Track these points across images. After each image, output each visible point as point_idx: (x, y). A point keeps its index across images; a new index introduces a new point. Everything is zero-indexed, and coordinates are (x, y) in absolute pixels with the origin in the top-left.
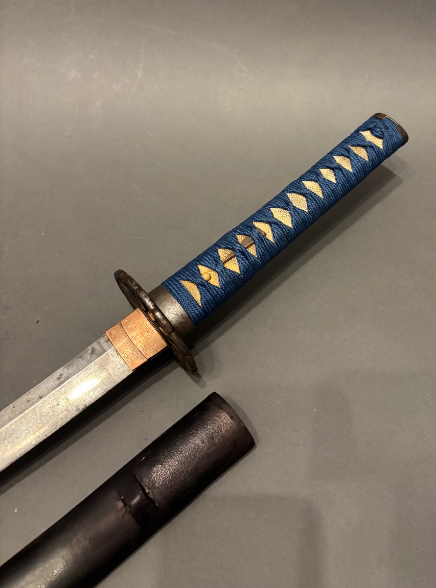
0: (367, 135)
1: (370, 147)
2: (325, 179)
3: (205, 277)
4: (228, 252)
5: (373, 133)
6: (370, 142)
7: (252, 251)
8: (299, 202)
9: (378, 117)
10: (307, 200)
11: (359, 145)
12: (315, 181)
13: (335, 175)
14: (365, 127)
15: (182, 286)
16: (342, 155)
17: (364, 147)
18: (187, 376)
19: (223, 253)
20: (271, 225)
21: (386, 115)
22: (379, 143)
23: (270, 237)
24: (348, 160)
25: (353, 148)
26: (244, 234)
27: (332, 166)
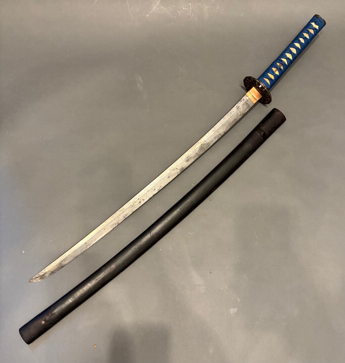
0: (313, 24)
1: (315, 29)
2: (301, 42)
3: (270, 77)
4: (275, 69)
5: (315, 24)
6: (315, 28)
7: (282, 68)
8: (294, 51)
9: (316, 16)
10: (296, 50)
11: (311, 29)
12: (298, 43)
13: (304, 40)
14: (312, 20)
15: (264, 80)
16: (306, 33)
17: (313, 29)
18: (262, 105)
19: (274, 69)
20: (286, 59)
21: (319, 16)
22: (317, 27)
23: (286, 63)
24: (308, 34)
25: (309, 30)
26: (279, 63)
27: (303, 37)
